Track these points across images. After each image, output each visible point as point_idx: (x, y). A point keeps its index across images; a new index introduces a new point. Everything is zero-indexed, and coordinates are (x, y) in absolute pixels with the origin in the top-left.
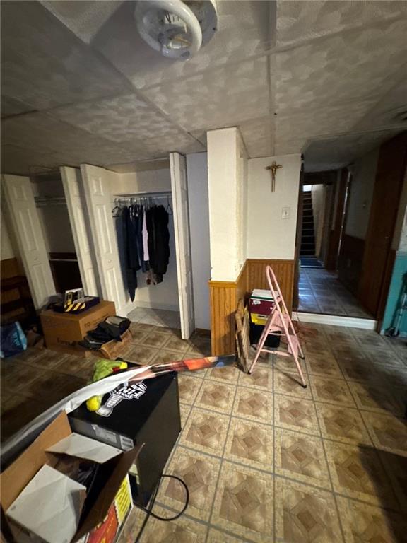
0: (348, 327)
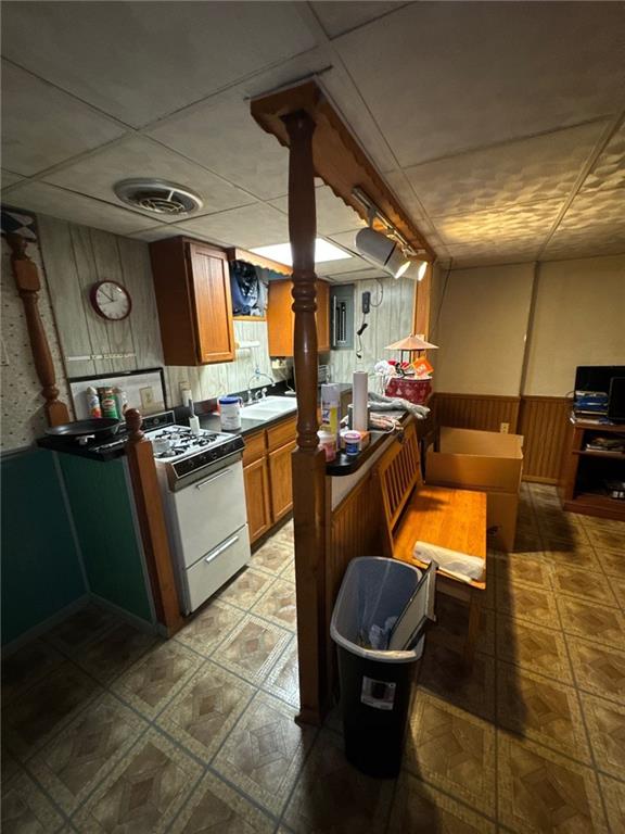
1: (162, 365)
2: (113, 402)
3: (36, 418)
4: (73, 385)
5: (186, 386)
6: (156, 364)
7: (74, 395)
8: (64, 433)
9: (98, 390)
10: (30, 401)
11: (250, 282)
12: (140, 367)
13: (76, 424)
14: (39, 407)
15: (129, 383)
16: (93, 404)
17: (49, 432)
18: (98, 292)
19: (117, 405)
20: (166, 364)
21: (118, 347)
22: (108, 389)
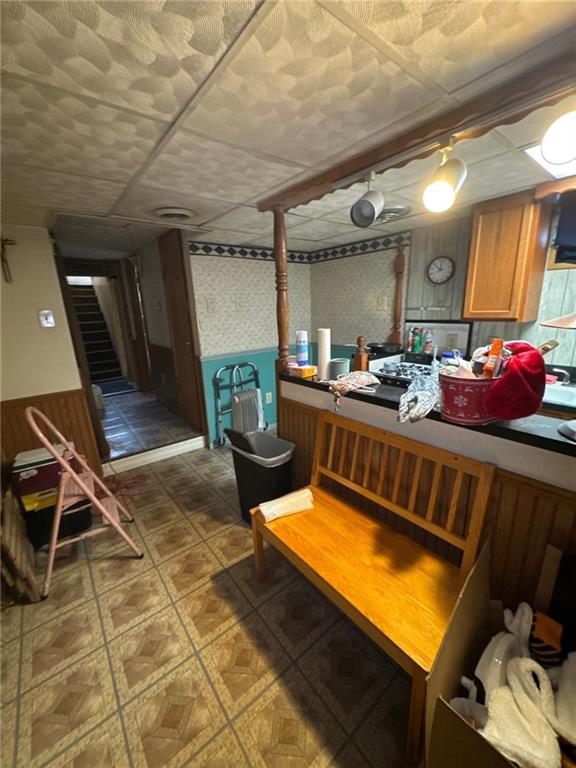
0: (179, 455)
4: (409, 324)
9: (414, 329)
15: (441, 328)
18: (432, 266)
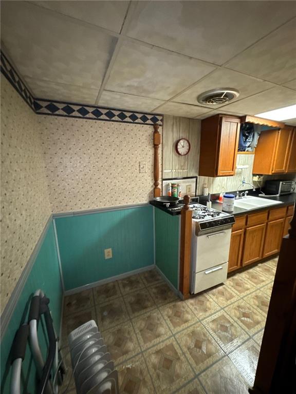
1: (197, 176)
2: (176, 190)
3: (151, 193)
4: (164, 182)
5: (206, 186)
6: (195, 175)
7: (163, 186)
8: (159, 200)
9: (172, 184)
10: (150, 186)
11: (249, 133)
12: (189, 176)
13: (163, 197)
14: (152, 189)
15: (184, 182)
16: (169, 190)
17: (154, 199)
18: (179, 144)
19: (177, 192)
20: (199, 175)
21: (182, 166)
22: (175, 184)
